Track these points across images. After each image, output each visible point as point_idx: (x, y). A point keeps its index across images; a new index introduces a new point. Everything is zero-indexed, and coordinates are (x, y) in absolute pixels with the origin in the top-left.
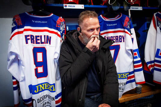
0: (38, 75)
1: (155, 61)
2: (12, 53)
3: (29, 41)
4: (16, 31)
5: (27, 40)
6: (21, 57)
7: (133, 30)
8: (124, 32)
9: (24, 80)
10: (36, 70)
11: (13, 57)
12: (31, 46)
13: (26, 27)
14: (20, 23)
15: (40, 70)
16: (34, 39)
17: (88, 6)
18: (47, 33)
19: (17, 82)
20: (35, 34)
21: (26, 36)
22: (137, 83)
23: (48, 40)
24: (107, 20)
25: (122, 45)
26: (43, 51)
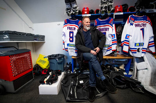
0: (70, 41)
1: (125, 40)
2: (63, 32)
3: (69, 29)
4: (65, 25)
5: (68, 28)
6: (65, 34)
7: (114, 25)
8: (109, 26)
9: (66, 42)
10: (70, 39)
11: (64, 33)
12: (69, 31)
13: (68, 24)
14: (66, 22)
15: (71, 39)
16: (70, 28)
17: (92, 14)
18: (74, 26)
19: (64, 42)
20: (71, 27)
21: (68, 27)
22: (112, 51)
23: (75, 29)
24: (101, 20)
25: (107, 32)
26: (73, 33)
